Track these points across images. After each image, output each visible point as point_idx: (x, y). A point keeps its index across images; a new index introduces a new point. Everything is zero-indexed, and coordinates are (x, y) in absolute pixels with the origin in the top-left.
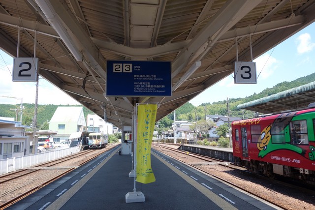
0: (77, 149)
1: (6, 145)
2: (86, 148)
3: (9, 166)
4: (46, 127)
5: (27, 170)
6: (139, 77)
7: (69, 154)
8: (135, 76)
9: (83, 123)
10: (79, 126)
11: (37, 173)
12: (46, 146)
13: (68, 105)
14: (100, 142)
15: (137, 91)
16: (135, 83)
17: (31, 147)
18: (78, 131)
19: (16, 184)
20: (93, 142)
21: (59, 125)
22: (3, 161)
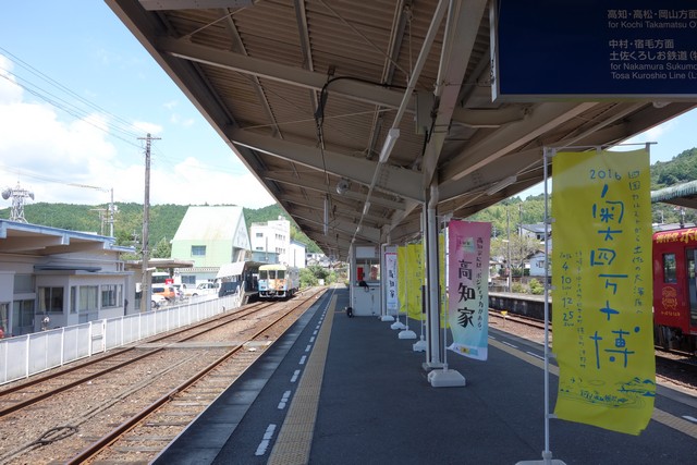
0: (235, 301)
1: (84, 290)
2: (253, 299)
3: (93, 340)
4: (166, 251)
5: (133, 348)
6: (631, 19)
7: (219, 311)
8: (612, 14)
9: (243, 243)
10: (236, 250)
11: (157, 357)
12: (167, 293)
13: (206, 205)
14: (285, 285)
15: (622, 76)
16: (613, 43)
17: (138, 296)
18: (234, 261)
19: (113, 386)
20: (270, 285)
21: (193, 247)
22: (80, 327)
